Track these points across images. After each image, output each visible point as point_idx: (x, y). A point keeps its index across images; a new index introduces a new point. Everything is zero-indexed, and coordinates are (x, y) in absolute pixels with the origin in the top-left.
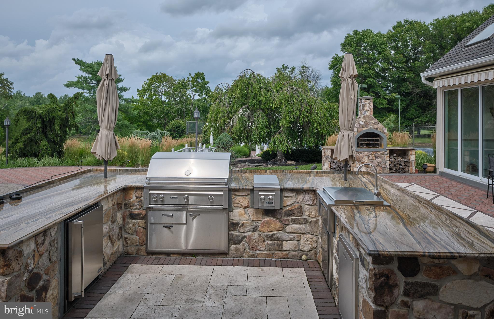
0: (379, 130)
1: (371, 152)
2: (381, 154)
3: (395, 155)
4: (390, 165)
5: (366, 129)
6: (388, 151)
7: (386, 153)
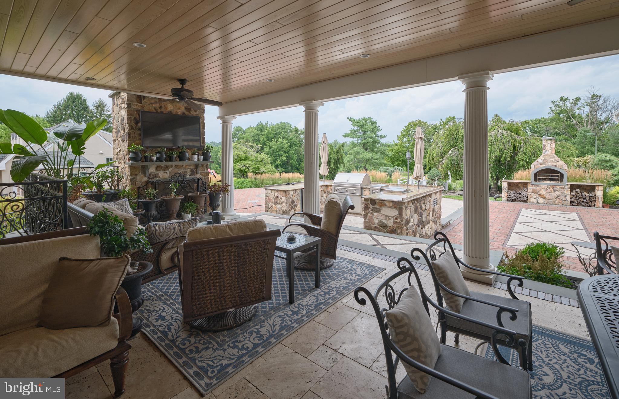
0: (558, 167)
1: (549, 186)
2: (560, 188)
3: (578, 190)
4: (571, 198)
5: (543, 166)
6: (569, 186)
7: (566, 187)
